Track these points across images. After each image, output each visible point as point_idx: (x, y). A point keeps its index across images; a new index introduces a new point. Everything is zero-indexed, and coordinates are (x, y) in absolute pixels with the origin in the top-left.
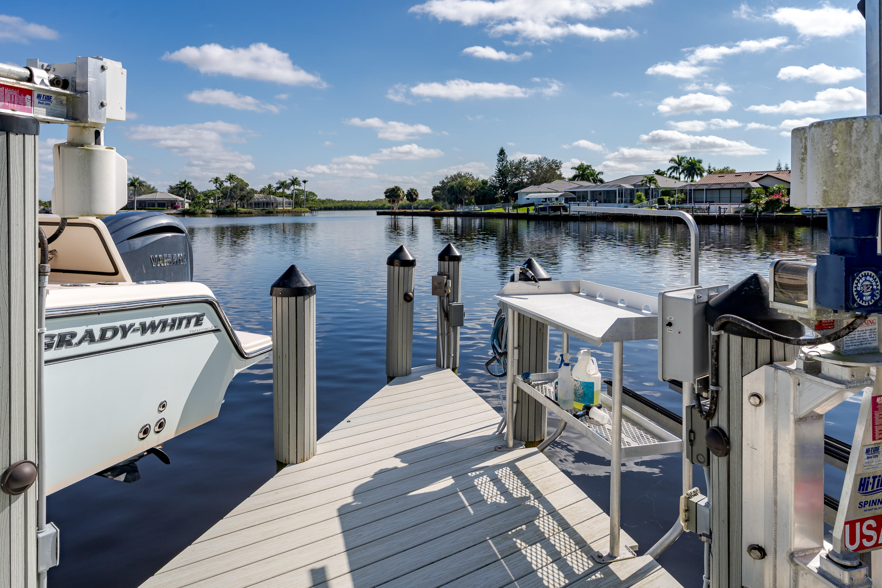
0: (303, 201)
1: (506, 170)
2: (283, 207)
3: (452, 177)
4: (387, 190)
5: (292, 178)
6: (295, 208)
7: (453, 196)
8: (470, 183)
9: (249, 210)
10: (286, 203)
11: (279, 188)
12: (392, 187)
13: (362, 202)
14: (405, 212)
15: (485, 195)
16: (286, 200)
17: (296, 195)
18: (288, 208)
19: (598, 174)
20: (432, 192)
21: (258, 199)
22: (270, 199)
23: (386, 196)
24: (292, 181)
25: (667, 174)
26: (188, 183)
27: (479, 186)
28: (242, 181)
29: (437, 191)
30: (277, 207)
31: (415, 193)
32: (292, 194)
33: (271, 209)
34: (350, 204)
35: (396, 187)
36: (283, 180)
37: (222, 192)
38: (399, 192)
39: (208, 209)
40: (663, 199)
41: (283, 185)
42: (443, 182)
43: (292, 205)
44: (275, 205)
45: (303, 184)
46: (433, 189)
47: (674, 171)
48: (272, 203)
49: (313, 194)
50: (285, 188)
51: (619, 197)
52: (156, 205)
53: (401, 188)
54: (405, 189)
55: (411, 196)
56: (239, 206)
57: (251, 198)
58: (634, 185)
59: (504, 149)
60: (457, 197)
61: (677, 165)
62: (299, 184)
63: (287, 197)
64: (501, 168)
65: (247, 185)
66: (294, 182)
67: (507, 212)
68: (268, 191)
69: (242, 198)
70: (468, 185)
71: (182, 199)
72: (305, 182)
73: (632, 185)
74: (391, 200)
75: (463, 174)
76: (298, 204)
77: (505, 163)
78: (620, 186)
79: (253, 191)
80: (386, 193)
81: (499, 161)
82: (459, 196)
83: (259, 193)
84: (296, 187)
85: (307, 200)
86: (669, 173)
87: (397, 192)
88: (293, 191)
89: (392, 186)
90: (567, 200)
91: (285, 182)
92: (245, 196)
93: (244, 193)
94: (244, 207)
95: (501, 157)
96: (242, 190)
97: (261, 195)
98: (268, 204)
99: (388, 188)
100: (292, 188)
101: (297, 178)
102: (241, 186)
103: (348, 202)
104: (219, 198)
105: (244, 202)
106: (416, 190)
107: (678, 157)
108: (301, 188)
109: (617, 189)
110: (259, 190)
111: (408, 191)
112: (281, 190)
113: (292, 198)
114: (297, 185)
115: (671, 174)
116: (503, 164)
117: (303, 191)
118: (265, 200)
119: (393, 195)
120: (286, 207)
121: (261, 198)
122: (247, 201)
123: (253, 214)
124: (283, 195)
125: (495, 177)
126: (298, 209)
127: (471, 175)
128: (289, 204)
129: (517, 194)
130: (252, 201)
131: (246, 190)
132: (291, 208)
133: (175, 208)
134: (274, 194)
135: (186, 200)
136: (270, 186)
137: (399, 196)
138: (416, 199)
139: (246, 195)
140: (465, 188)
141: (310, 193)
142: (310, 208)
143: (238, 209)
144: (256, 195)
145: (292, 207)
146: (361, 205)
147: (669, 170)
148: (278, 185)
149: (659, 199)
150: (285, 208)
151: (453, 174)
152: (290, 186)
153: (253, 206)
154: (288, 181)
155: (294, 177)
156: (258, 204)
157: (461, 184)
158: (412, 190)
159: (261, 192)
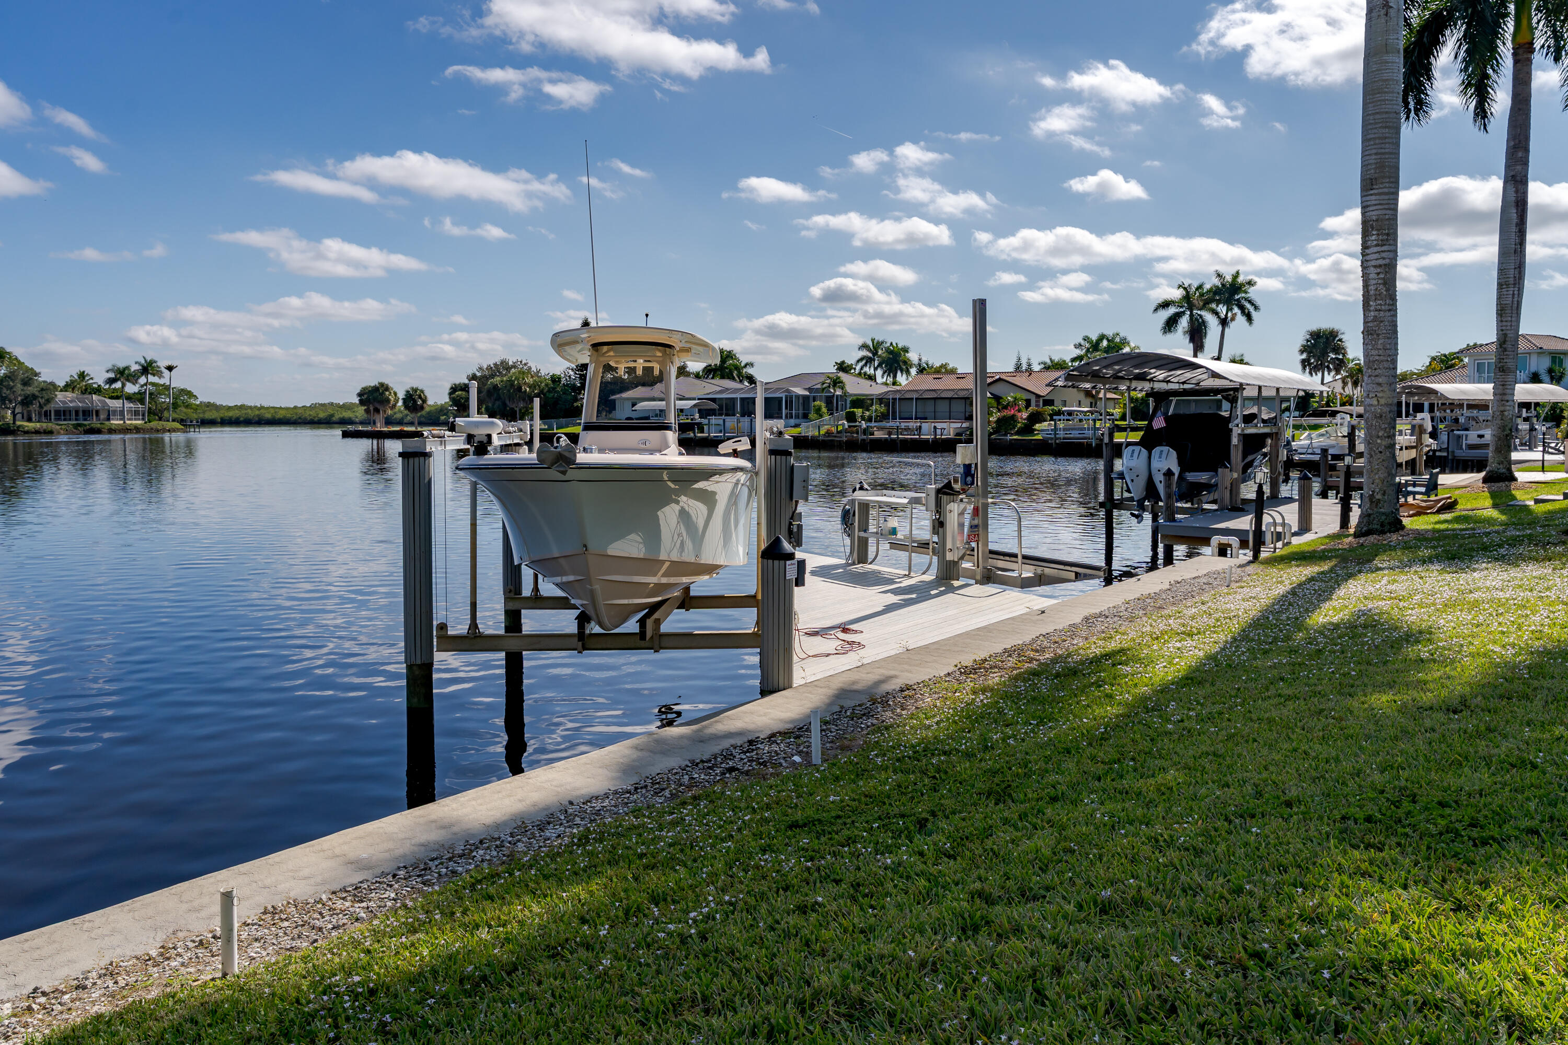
0: (167, 408)
2: (123, 419)
3: (489, 368)
4: (364, 389)
5: (143, 362)
6: (148, 421)
7: (497, 403)
8: (529, 380)
9: (44, 425)
10: (130, 411)
11: (111, 381)
12: (372, 385)
13: (281, 408)
14: (401, 431)
15: (556, 402)
16: (128, 405)
17: (152, 394)
18: (134, 422)
19: (745, 366)
20: (450, 394)
21: (62, 402)
22: (92, 402)
23: (362, 402)
24: (143, 366)
25: (855, 369)
27: (547, 385)
28: (23, 363)
29: (460, 392)
30: (108, 419)
31: (420, 397)
32: (143, 393)
33: (94, 423)
35: (382, 385)
36: (121, 365)
38: (387, 393)
40: (853, 414)
41: (122, 374)
43: (143, 415)
44: (102, 417)
45: (166, 372)
46: (452, 388)
47: (865, 365)
48: (97, 412)
49: (190, 394)
50: (128, 380)
51: (786, 408)
53: (391, 385)
54: (400, 389)
55: (415, 401)
56: (19, 416)
57: (48, 401)
58: (810, 389)
60: (505, 405)
61: (870, 355)
62: (159, 374)
63: (130, 398)
65: (36, 373)
66: (148, 368)
68: (83, 385)
69: (27, 401)
70: (525, 383)
72: (170, 368)
73: (805, 389)
74: (372, 408)
75: (511, 363)
76: (154, 413)
78: (788, 391)
79: (51, 387)
80: (360, 395)
82: (508, 402)
83: (61, 391)
84: (151, 379)
85: (175, 406)
86: (858, 368)
87: (383, 393)
88: (144, 386)
89: (373, 383)
90: (704, 413)
91: (127, 368)
92: (35, 397)
93: (30, 390)
94: (30, 420)
96: (26, 382)
97: (69, 395)
98: (87, 413)
99: (364, 385)
100: (143, 380)
101: (152, 362)
102: (22, 375)
105: (31, 408)
106: (422, 391)
107: (873, 340)
108: (161, 381)
109: (783, 395)
110: (62, 384)
111: (408, 392)
112: (118, 385)
113: (142, 401)
114: (154, 375)
115: (862, 369)
117: (167, 388)
118: (79, 405)
119: (375, 400)
120: (129, 419)
121: (71, 401)
122: (41, 406)
124: (117, 395)
125: (573, 370)
126: (155, 424)
127: (525, 364)
128: (136, 413)
129: (614, 401)
130: (52, 407)
131: (36, 384)
132: (141, 422)
134: (100, 391)
137: (388, 401)
138: (422, 408)
139: (37, 393)
140: (520, 388)
141: (184, 392)
142: (182, 421)
143: (18, 423)
144: (60, 396)
145: (143, 419)
146: (281, 414)
147: (858, 361)
148: (112, 375)
149: (848, 413)
150: (128, 422)
151: (491, 363)
152: (139, 378)
153: (54, 417)
154: (134, 367)
155: (148, 359)
156: (62, 414)
157: (511, 382)
158: (415, 390)
159: (66, 388)
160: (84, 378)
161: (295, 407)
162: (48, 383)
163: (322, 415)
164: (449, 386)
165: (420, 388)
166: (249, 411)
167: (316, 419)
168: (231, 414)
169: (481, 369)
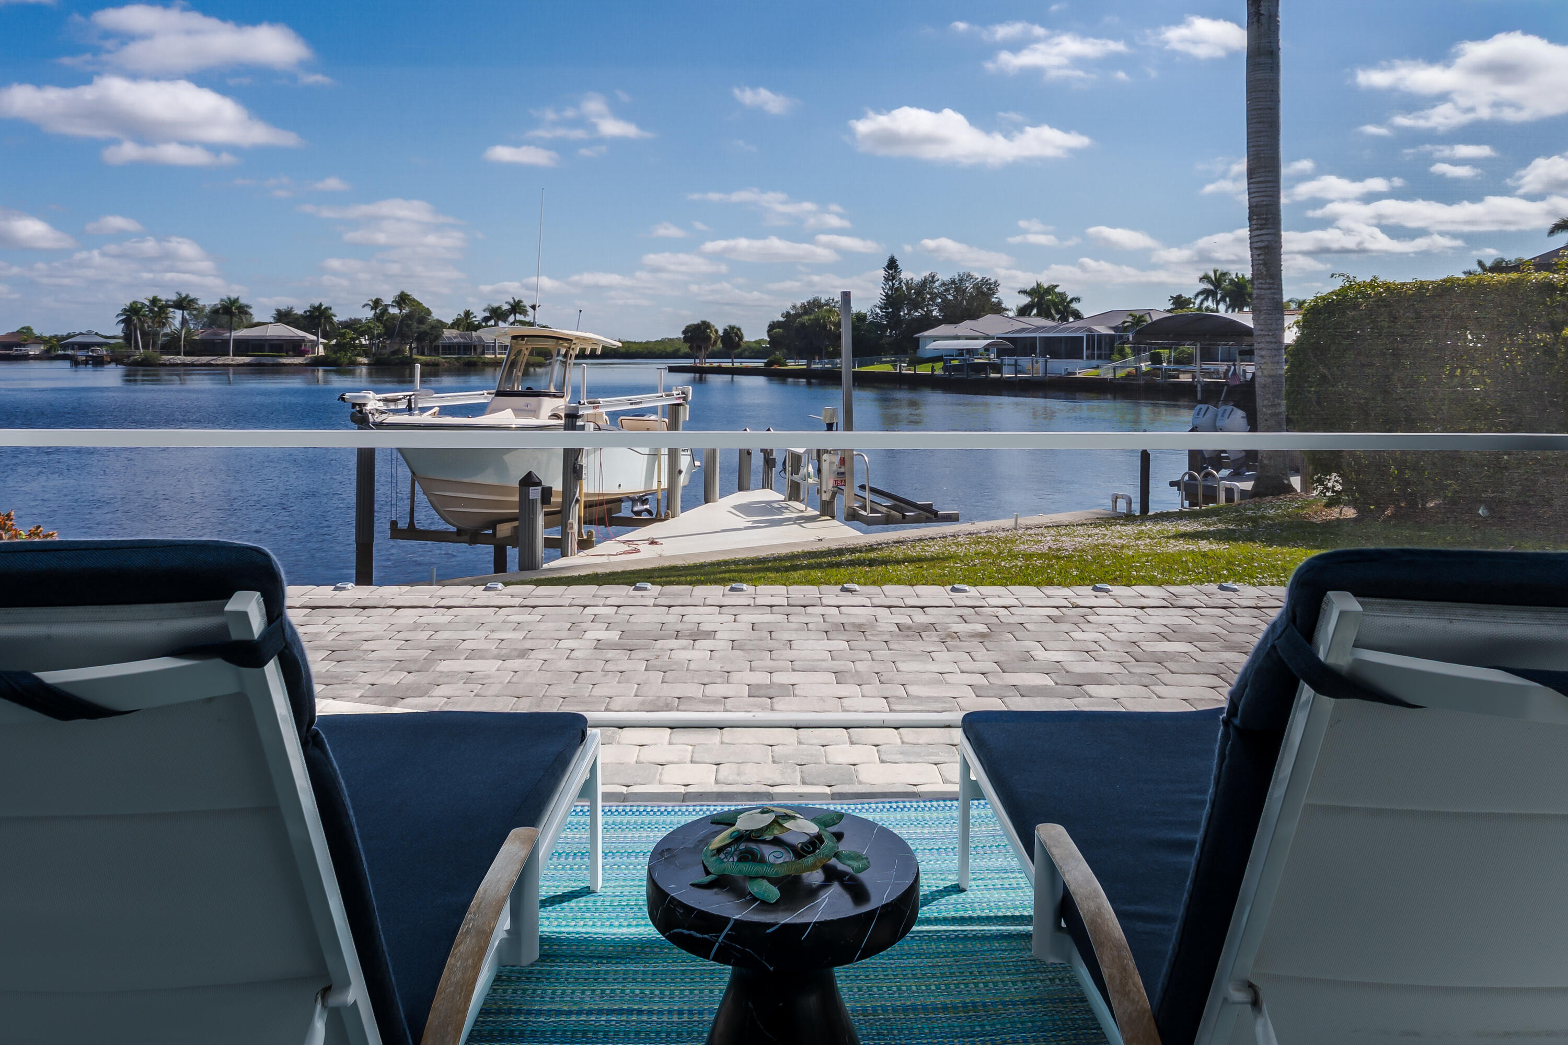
1: (900, 295)
2: (494, 354)
3: (803, 306)
4: (688, 327)
5: (512, 301)
7: (805, 341)
8: (834, 319)
9: (433, 358)
11: (486, 319)
12: (696, 323)
13: (635, 343)
14: (720, 366)
15: (861, 340)
19: (1072, 301)
20: (769, 331)
21: (449, 338)
22: (471, 338)
23: (686, 340)
24: (512, 306)
25: (1194, 303)
26: (326, 309)
28: (419, 304)
29: (777, 330)
30: (483, 353)
31: (737, 335)
33: (473, 356)
35: (704, 323)
36: (495, 305)
37: (385, 326)
38: (708, 331)
39: (359, 355)
40: (1159, 354)
41: (495, 313)
42: (787, 315)
44: (479, 350)
45: (530, 311)
46: (770, 326)
47: (1206, 299)
48: (475, 347)
50: (498, 318)
51: (1087, 348)
52: (267, 348)
53: (712, 323)
54: (720, 327)
55: (732, 339)
56: (415, 351)
57: (438, 337)
58: (1115, 329)
59: (896, 258)
60: (811, 343)
61: (1211, 287)
62: (524, 312)
64: (890, 293)
65: (429, 312)
66: (517, 307)
67: (898, 371)
68: (467, 322)
69: (421, 338)
70: (831, 322)
71: (314, 338)
72: (534, 307)
73: (1111, 328)
74: (694, 343)
75: (823, 301)
77: (897, 283)
78: (1090, 330)
79: (441, 325)
80: (684, 332)
81: (886, 279)
82: (813, 340)
83: (449, 328)
84: (518, 317)
86: (1198, 301)
87: (705, 331)
89: (696, 321)
90: (1001, 353)
91: (499, 308)
92: (427, 334)
93: (424, 327)
94: (423, 354)
95: (891, 272)
96: (422, 321)
97: (455, 332)
98: (467, 348)
99: (689, 323)
100: (511, 318)
101: (520, 302)
102: (419, 314)
104: (379, 336)
105: (424, 344)
106: (739, 329)
107: (1215, 272)
109: (1084, 335)
110: (449, 321)
111: (726, 329)
114: (520, 314)
115: (1202, 303)
116: (894, 284)
118: (462, 340)
119: (698, 337)
120: (499, 354)
121: (454, 337)
122: (431, 342)
123: (441, 368)
125: (881, 308)
129: (918, 339)
130: (440, 342)
131: (427, 323)
133: (301, 353)
134: (477, 328)
135: (321, 340)
136: (468, 314)
137: (710, 338)
138: (739, 343)
139: (428, 331)
140: (825, 327)
143: (415, 356)
144: (447, 333)
146: (634, 349)
147: (1197, 295)
148: (488, 314)
149: (1152, 354)
150: (499, 356)
151: (805, 301)
152: (508, 316)
153: (441, 351)
154: (506, 307)
155: (517, 300)
156: (450, 348)
157: (817, 320)
158: (732, 328)
159: (453, 326)
160: (469, 316)
161: (647, 342)
162: (439, 321)
163: (669, 350)
164: (768, 324)
165: (737, 326)
167: (664, 354)
169: (794, 307)
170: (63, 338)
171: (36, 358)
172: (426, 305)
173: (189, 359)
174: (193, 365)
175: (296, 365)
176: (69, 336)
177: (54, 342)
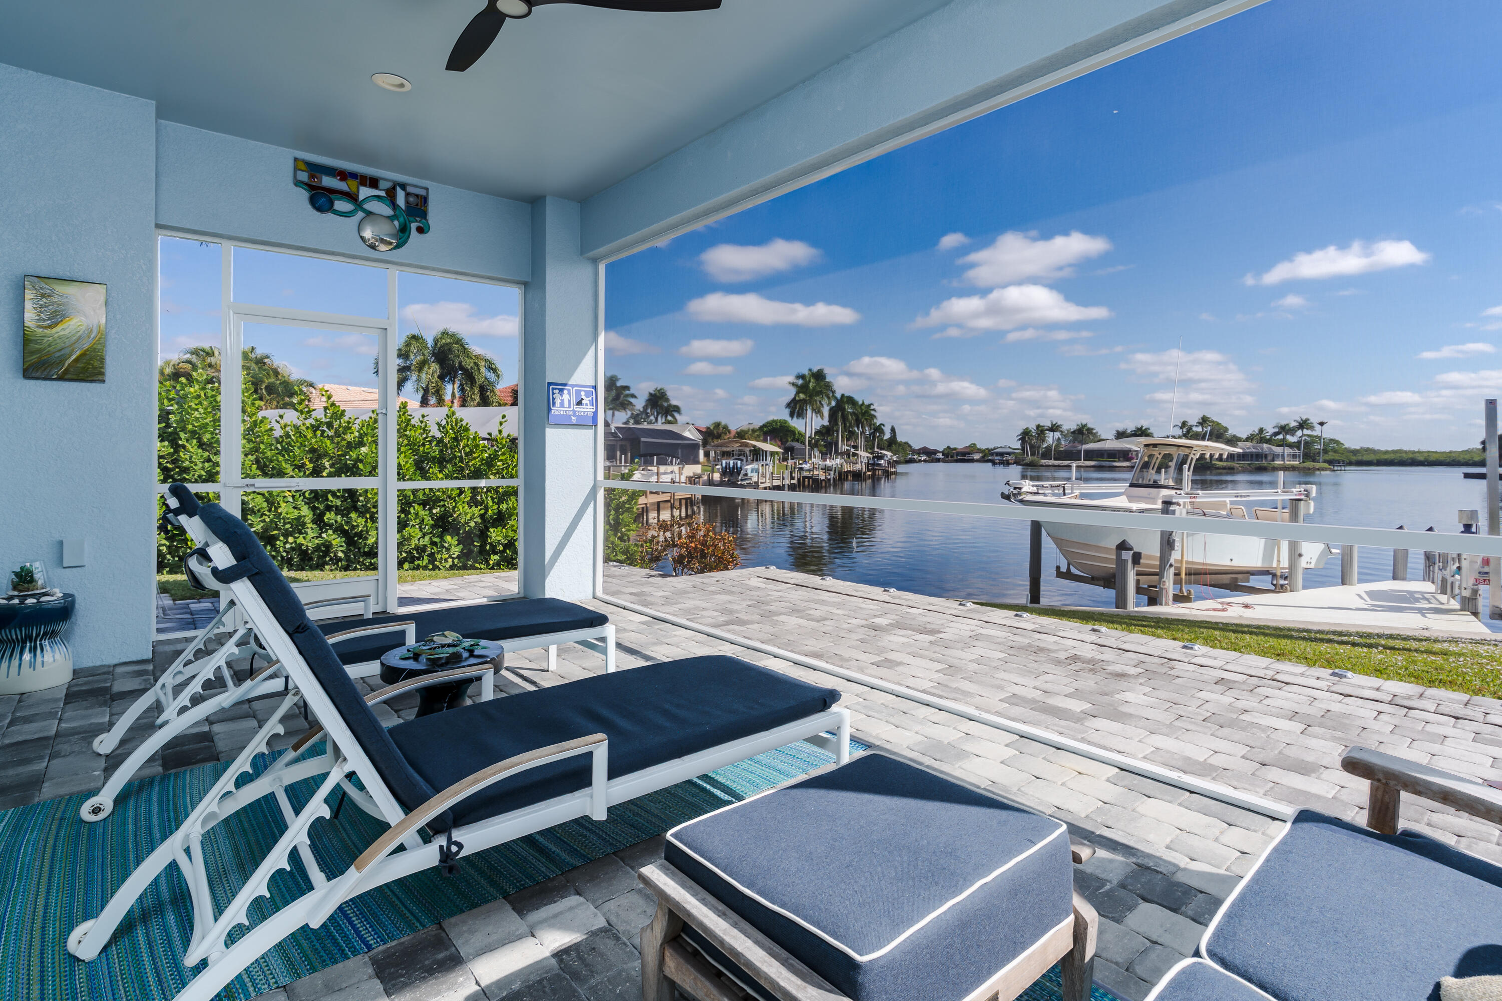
0: (1319, 453)
2: (1283, 460)
5: (1299, 420)
6: (1303, 462)
9: (1229, 464)
10: (1289, 455)
11: (1276, 434)
16: (1288, 451)
17: (1306, 443)
18: (1292, 463)
21: (1244, 449)
22: (1262, 449)
24: (1299, 423)
26: (1147, 429)
28: (1218, 424)
30: (1274, 460)
32: (1299, 442)
33: (1264, 463)
34: (1411, 456)
36: (1283, 423)
41: (1284, 429)
43: (1299, 457)
44: (1269, 458)
45: (1318, 427)
48: (1266, 456)
49: (1337, 442)
50: (1287, 433)
52: (1105, 456)
56: (1212, 458)
62: (1311, 427)
63: (1291, 445)
65: (1226, 430)
66: (1304, 424)
68: (1259, 437)
72: (1322, 424)
76: (1309, 456)
79: (1235, 438)
83: (1245, 441)
84: (1306, 432)
85: (1325, 451)
88: (1301, 437)
91: (1288, 425)
94: (1220, 460)
96: (1218, 436)
97: (1248, 444)
98: (1258, 456)
100: (1299, 433)
101: (1307, 420)
102: (1217, 431)
103: (1406, 452)
108: (1314, 433)
110: (1244, 436)
112: (1281, 437)
113: (1299, 448)
114: (1307, 429)
117: (1320, 438)
118: (1254, 450)
120: (1287, 461)
121: (1248, 448)
123: (1235, 471)
124: (1283, 444)
126: (1309, 464)
128: (1294, 456)
131: (1225, 437)
132: (1297, 463)
133: (1128, 459)
134: (1268, 441)
136: (1261, 430)
141: (1332, 441)
142: (1330, 462)
143: (1214, 462)
145: (1299, 461)
146: (1433, 458)
148: (1276, 430)
152: (1296, 431)
153: (1236, 459)
154: (1293, 424)
155: (1304, 418)
156: (1242, 456)
159: (1247, 440)
161: (1450, 452)
162: (1235, 436)
166: (1404, 455)
168: (1386, 457)
170: (992, 450)
171: (978, 461)
172: (1224, 425)
173: (1057, 462)
174: (1059, 466)
175: (1124, 467)
176: (995, 448)
177: (987, 451)
